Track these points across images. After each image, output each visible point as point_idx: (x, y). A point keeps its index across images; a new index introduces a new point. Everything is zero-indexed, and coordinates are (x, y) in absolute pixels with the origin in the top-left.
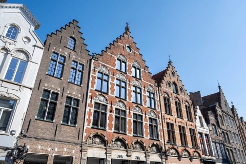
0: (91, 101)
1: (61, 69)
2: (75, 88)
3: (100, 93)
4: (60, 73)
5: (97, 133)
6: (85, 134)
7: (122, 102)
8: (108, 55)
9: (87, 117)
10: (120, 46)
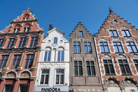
0: (101, 60)
1: (79, 49)
2: (89, 56)
3: (105, 54)
4: (80, 50)
5: (110, 77)
6: (103, 79)
7: (122, 55)
8: (103, 31)
9: (101, 69)
10: (109, 22)
